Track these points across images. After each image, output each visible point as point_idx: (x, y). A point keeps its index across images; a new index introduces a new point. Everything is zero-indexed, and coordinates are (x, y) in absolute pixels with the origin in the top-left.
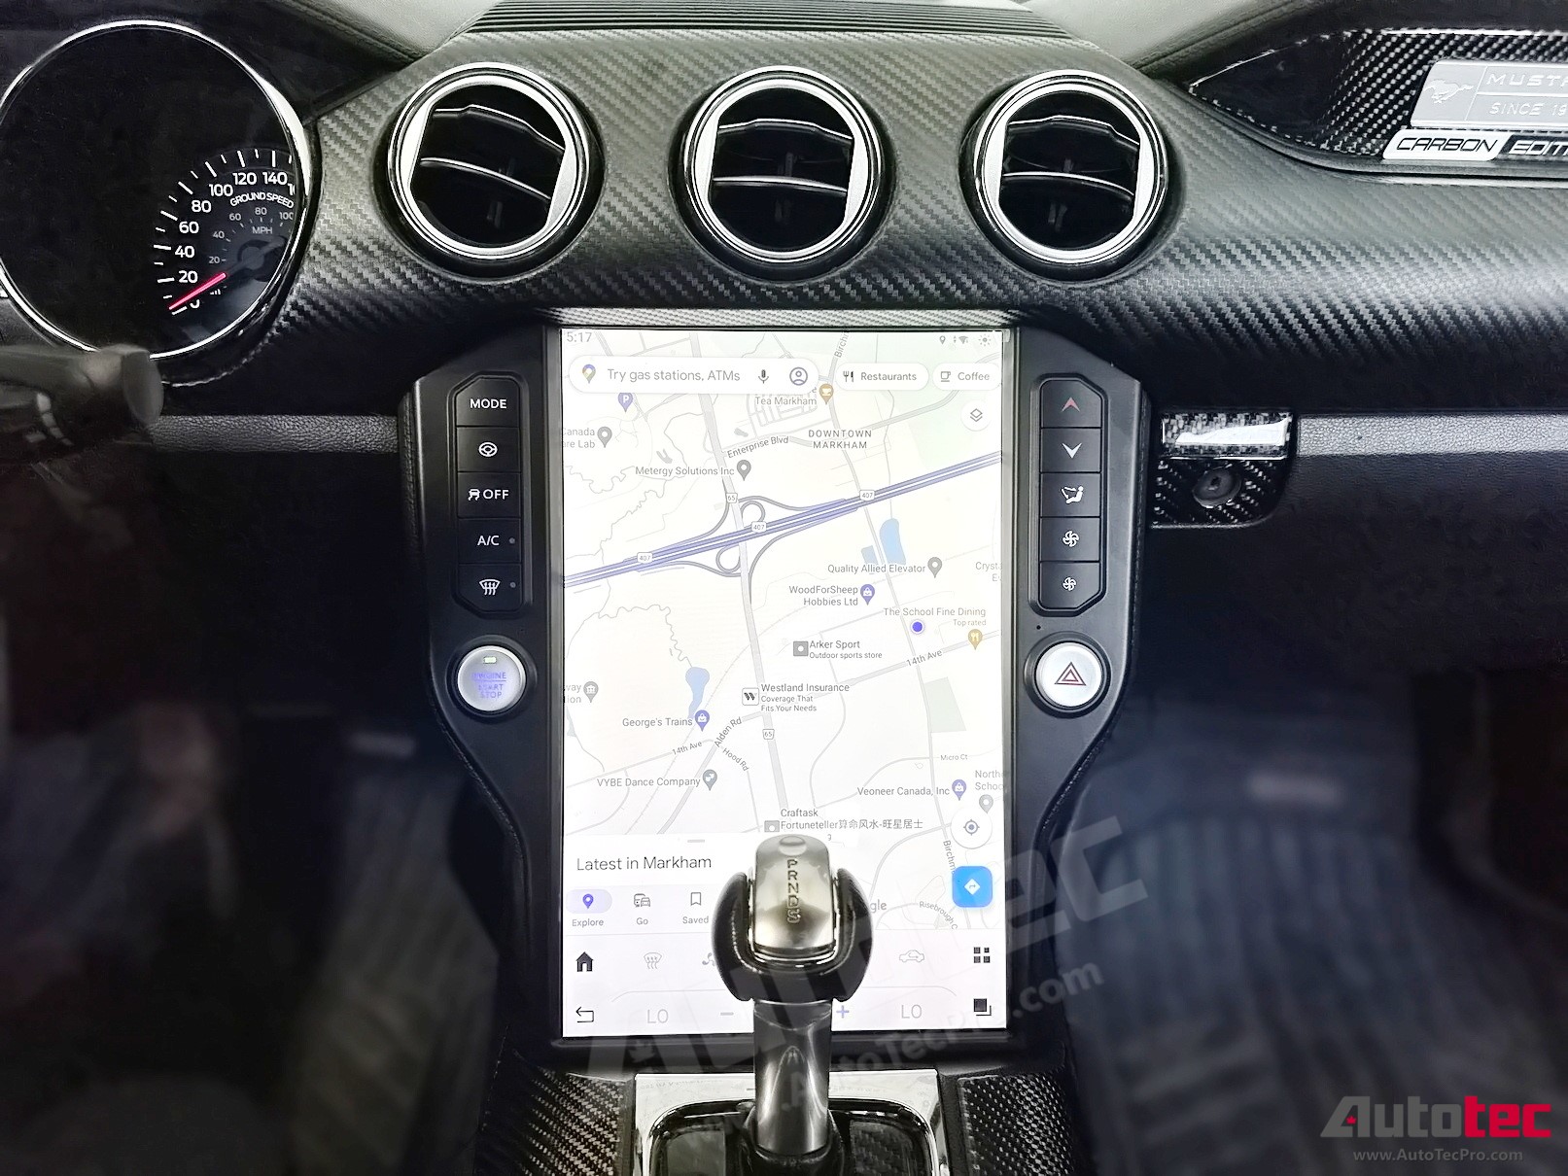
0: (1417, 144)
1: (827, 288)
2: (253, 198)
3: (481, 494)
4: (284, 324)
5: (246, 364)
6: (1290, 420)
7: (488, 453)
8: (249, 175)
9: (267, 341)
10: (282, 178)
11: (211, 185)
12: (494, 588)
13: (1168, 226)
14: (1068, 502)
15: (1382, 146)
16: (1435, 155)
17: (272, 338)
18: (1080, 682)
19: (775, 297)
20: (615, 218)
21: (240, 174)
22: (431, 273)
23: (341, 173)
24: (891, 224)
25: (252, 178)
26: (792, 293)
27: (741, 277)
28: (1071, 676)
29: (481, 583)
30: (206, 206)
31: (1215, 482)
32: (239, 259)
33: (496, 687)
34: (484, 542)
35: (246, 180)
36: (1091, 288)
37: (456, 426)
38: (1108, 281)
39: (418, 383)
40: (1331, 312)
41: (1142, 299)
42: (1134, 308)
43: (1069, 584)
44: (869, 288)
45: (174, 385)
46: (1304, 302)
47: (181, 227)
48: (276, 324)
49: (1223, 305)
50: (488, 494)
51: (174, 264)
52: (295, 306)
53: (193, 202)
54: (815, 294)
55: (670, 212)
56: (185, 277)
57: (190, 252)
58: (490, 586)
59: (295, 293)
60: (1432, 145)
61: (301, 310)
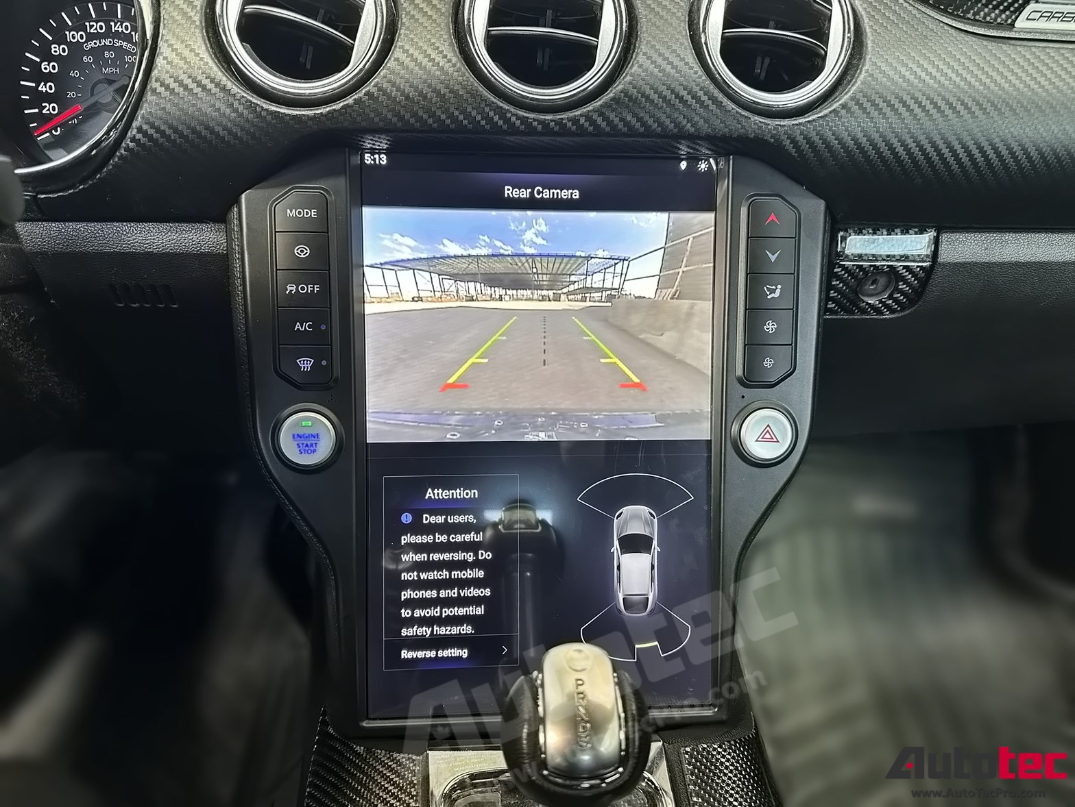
0: (1041, 16)
1: (582, 120)
2: (103, 44)
3: (297, 289)
4: (131, 145)
5: (100, 177)
6: (935, 235)
7: (302, 254)
8: (99, 24)
9: (116, 160)
10: (127, 28)
11: (67, 33)
12: (309, 366)
13: (853, 76)
14: (769, 297)
15: (1014, 17)
16: (1055, 25)
17: (121, 157)
18: (775, 440)
19: (540, 126)
20: (409, 59)
21: (91, 24)
22: (254, 103)
23: (177, 18)
24: (635, 68)
25: (101, 28)
26: (554, 123)
27: (512, 110)
28: (768, 436)
29: (298, 361)
30: (64, 50)
31: (874, 282)
32: (92, 95)
33: (312, 445)
34: (300, 327)
35: (96, 29)
36: (793, 125)
37: (276, 232)
38: (807, 120)
39: (243, 196)
40: (977, 149)
41: (833, 135)
42: (825, 142)
43: (768, 363)
44: (617, 120)
45: (39, 196)
46: (957, 140)
47: (43, 67)
48: (123, 145)
49: (894, 141)
50: (303, 289)
51: (39, 99)
52: (140, 130)
53: (53, 46)
54: (573, 125)
55: (453, 55)
56: (47, 108)
57: (50, 88)
58: (306, 364)
59: (139, 119)
60: (1053, 17)
61: (145, 134)
